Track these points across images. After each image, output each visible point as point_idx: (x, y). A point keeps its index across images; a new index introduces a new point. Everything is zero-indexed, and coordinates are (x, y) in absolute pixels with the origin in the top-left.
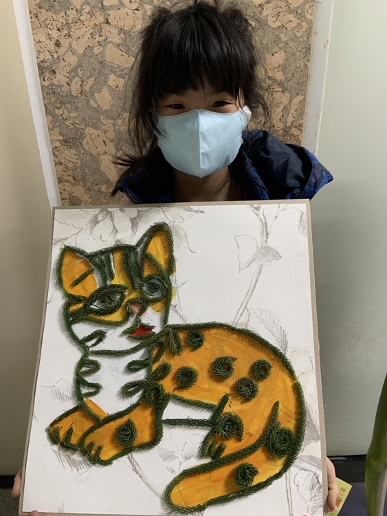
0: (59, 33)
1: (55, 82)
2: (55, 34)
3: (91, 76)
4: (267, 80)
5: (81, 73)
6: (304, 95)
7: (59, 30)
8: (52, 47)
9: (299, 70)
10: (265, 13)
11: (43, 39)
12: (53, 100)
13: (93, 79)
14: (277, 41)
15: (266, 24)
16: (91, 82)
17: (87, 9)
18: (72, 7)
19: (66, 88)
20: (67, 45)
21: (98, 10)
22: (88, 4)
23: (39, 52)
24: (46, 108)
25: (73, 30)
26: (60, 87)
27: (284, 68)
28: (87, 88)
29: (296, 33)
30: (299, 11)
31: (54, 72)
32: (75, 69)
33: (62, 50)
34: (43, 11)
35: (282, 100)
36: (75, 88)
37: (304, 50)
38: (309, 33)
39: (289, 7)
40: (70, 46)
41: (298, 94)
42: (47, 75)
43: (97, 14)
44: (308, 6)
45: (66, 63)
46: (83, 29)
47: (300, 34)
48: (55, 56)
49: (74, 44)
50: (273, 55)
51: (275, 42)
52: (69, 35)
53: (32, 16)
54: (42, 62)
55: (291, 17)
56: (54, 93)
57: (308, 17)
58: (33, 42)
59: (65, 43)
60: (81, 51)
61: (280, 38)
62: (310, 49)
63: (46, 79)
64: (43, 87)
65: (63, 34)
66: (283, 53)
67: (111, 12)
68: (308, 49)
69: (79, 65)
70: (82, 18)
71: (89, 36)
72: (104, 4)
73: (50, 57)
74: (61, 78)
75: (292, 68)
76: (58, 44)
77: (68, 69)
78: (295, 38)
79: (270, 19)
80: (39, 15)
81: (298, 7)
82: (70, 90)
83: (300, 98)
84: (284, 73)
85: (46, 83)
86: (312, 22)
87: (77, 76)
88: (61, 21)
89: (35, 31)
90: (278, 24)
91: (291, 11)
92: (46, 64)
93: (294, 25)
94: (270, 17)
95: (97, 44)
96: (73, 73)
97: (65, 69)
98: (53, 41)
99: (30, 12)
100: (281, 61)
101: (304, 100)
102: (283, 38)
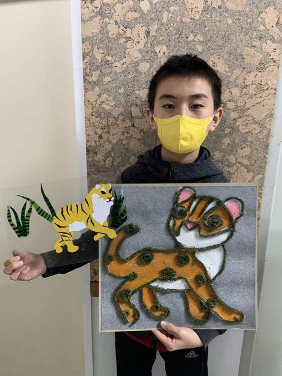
0: (102, 131)
1: (96, 159)
2: (99, 131)
3: (119, 157)
4: (237, 164)
5: (113, 154)
6: (264, 175)
7: (102, 129)
8: (97, 139)
9: (260, 159)
10: (237, 124)
11: (91, 133)
12: (93, 169)
13: (120, 158)
14: (245, 141)
15: (238, 130)
16: (119, 160)
17: (121, 117)
18: (112, 116)
19: (102, 163)
20: (106, 138)
21: (128, 118)
22: (122, 115)
23: (88, 141)
24: (88, 174)
25: (111, 129)
26: (99, 162)
27: (249, 157)
28: (116, 164)
29: (259, 136)
30: (261, 123)
31: (96, 153)
32: (110, 152)
33: (102, 141)
34: (94, 117)
35: (247, 177)
36: (108, 163)
37: (264, 147)
38: (268, 136)
39: (254, 121)
40: (108, 138)
41: (259, 174)
42: (91, 155)
43: (128, 121)
44: (267, 120)
45: (105, 148)
46: (118, 129)
47: (262, 137)
48: (98, 144)
49: (111, 138)
50: (242, 149)
51: (243, 141)
52: (109, 132)
53: (86, 120)
54: (90, 147)
55: (256, 126)
56: (94, 165)
57: (268, 126)
58: (85, 135)
59: (105, 137)
60: (115, 142)
61: (247, 139)
62: (268, 146)
63: (90, 157)
64: (88, 161)
65: (105, 131)
66: (249, 148)
67: (137, 120)
68: (267, 146)
69: (113, 150)
70: (117, 123)
71: (121, 133)
72: (133, 115)
73: (95, 144)
74: (100, 157)
75: (255, 158)
76: (100, 137)
77: (105, 152)
78: (258, 139)
79: (241, 127)
80: (91, 120)
81: (261, 121)
82: (105, 164)
83: (260, 176)
84: (249, 161)
85: (90, 159)
86: (270, 130)
87: (111, 156)
88: (104, 124)
89: (87, 129)
90: (246, 130)
91: (255, 123)
92: (91, 148)
93: (257, 131)
94: (241, 126)
95: (125, 138)
96: (108, 154)
97: (103, 151)
98: (98, 135)
99: (86, 118)
100: (248, 153)
101: (264, 177)
102: (249, 139)
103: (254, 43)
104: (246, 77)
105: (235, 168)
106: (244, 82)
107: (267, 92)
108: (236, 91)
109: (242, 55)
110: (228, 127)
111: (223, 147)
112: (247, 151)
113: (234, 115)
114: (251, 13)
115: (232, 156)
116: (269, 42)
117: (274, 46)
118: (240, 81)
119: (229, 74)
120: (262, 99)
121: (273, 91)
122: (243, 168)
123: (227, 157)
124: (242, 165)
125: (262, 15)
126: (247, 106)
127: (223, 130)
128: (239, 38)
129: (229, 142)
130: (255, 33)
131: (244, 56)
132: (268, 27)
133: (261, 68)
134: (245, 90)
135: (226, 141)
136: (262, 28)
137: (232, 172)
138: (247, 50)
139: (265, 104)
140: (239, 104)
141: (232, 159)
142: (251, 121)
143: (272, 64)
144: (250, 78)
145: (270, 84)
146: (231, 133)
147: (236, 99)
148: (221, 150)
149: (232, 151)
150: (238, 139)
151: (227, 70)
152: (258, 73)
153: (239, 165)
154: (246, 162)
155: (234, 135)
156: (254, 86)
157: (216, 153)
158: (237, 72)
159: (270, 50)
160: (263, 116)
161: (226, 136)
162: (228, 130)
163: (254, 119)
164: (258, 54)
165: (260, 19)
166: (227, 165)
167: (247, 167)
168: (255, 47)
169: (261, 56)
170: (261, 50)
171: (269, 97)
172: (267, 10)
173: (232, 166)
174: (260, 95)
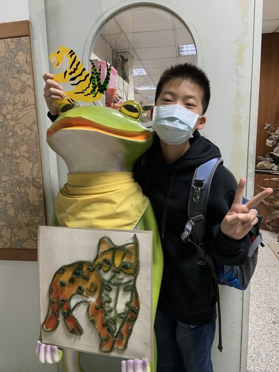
103: (15, 76)
104: (15, 98)
105: (20, 159)
106: (14, 101)
107: (29, 107)
108: (10, 107)
109: (9, 84)
110: (10, 131)
111: (10, 145)
112: (25, 147)
113: (12, 123)
114: (9, 57)
115: (16, 151)
116: (24, 74)
117: (27, 76)
118: (11, 100)
119: (4, 96)
120: (27, 112)
121: (34, 106)
122: (25, 159)
123: (14, 152)
124: (24, 157)
125: (16, 57)
126: (19, 117)
127: (8, 133)
128: (5, 74)
129: (13, 141)
130: (14, 69)
131: (11, 85)
132: (22, 64)
133: (22, 91)
134: (15, 106)
135: (11, 141)
136: (18, 65)
137: (19, 162)
138: (12, 81)
139: (30, 115)
140: (13, 115)
141: (17, 153)
142: (23, 127)
143: (28, 88)
144: (17, 99)
145: (30, 101)
146: (13, 135)
147: (11, 112)
148: (9, 148)
149: (16, 147)
150: (18, 140)
151: (2, 94)
152: (22, 95)
153: (22, 158)
154: (26, 155)
155: (15, 137)
156: (21, 104)
157: (6, 149)
158: (9, 94)
159: (25, 79)
160: (30, 123)
161: (10, 138)
162: (10, 134)
163: (25, 125)
164: (19, 82)
165: (16, 60)
166: (15, 158)
167: (27, 158)
168: (16, 78)
169: (21, 83)
170: (20, 80)
171: (31, 110)
172: (19, 54)
173: (18, 158)
174: (25, 109)
